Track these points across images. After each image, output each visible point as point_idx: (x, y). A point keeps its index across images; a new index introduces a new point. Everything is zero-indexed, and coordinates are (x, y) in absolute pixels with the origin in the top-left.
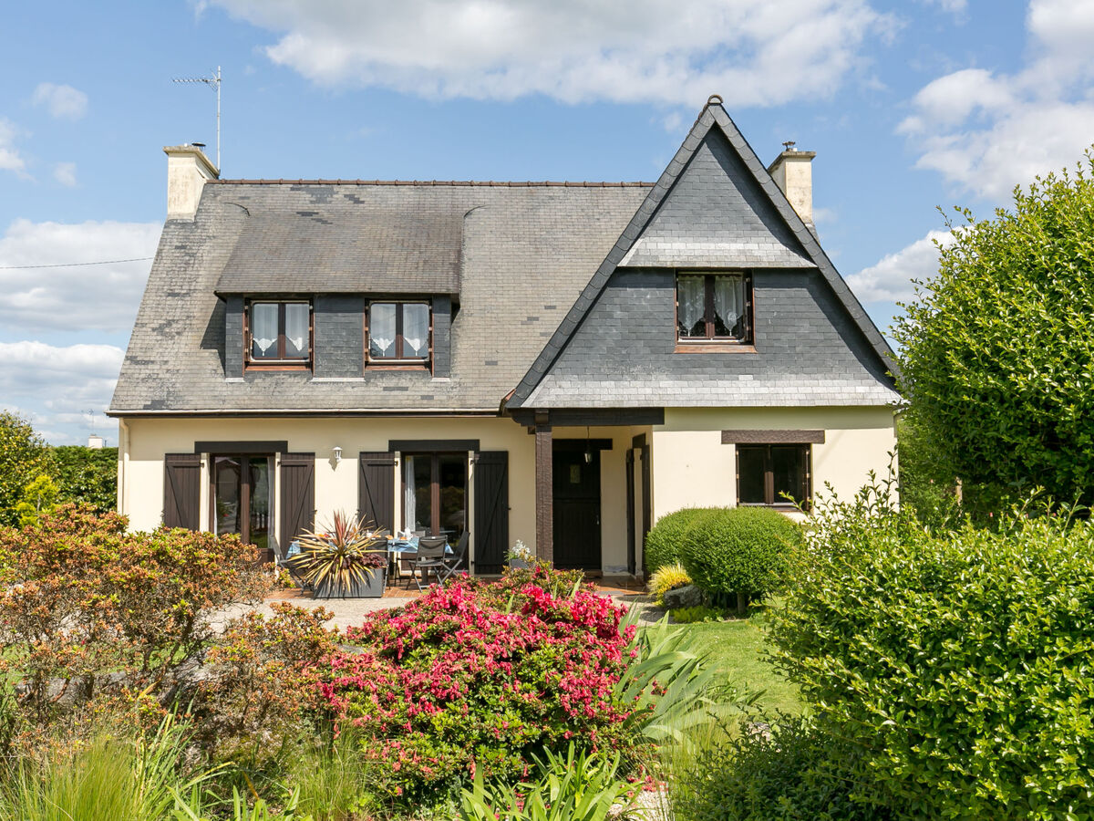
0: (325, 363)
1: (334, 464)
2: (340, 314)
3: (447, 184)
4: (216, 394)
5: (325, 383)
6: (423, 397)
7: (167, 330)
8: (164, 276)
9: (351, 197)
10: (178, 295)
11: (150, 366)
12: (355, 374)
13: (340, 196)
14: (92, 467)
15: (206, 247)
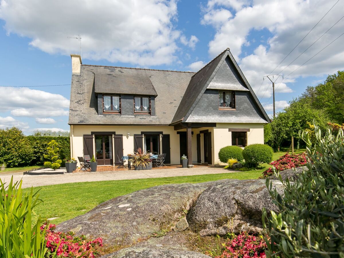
0: (124, 112)
1: (127, 137)
2: (128, 100)
3: (143, 69)
4: (97, 119)
5: (125, 117)
6: (150, 121)
7: (79, 102)
8: (75, 88)
9: (120, 71)
10: (80, 94)
11: (77, 112)
12: (132, 115)
13: (117, 71)
14: (38, 141)
15: (85, 82)
